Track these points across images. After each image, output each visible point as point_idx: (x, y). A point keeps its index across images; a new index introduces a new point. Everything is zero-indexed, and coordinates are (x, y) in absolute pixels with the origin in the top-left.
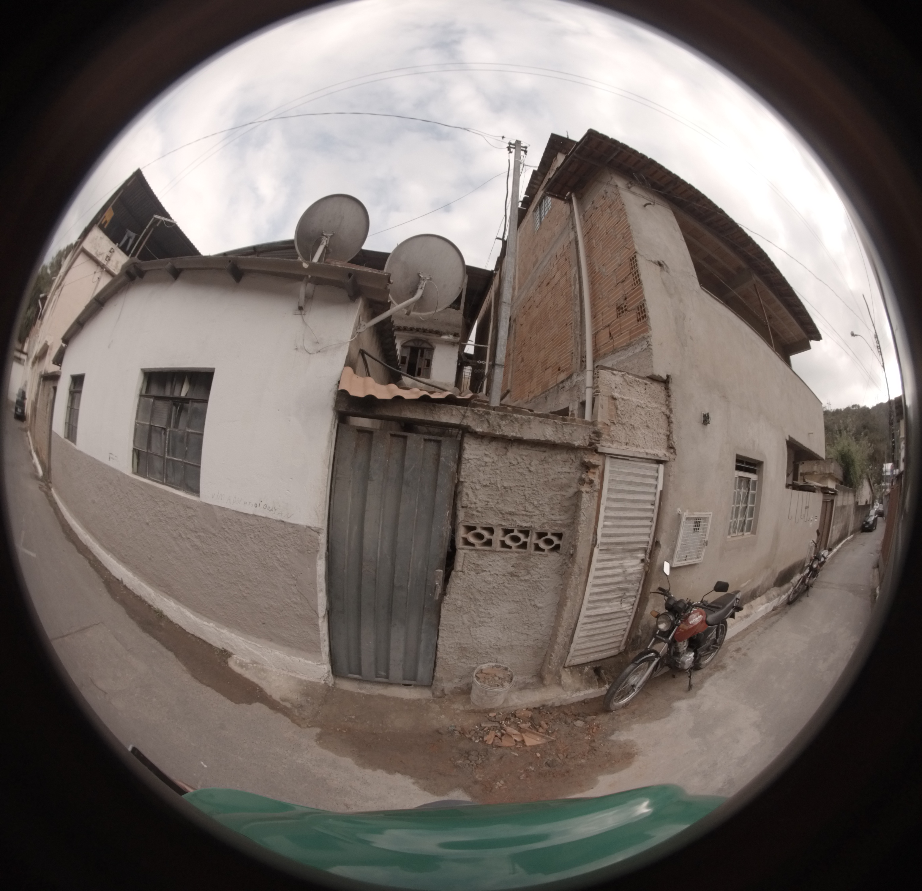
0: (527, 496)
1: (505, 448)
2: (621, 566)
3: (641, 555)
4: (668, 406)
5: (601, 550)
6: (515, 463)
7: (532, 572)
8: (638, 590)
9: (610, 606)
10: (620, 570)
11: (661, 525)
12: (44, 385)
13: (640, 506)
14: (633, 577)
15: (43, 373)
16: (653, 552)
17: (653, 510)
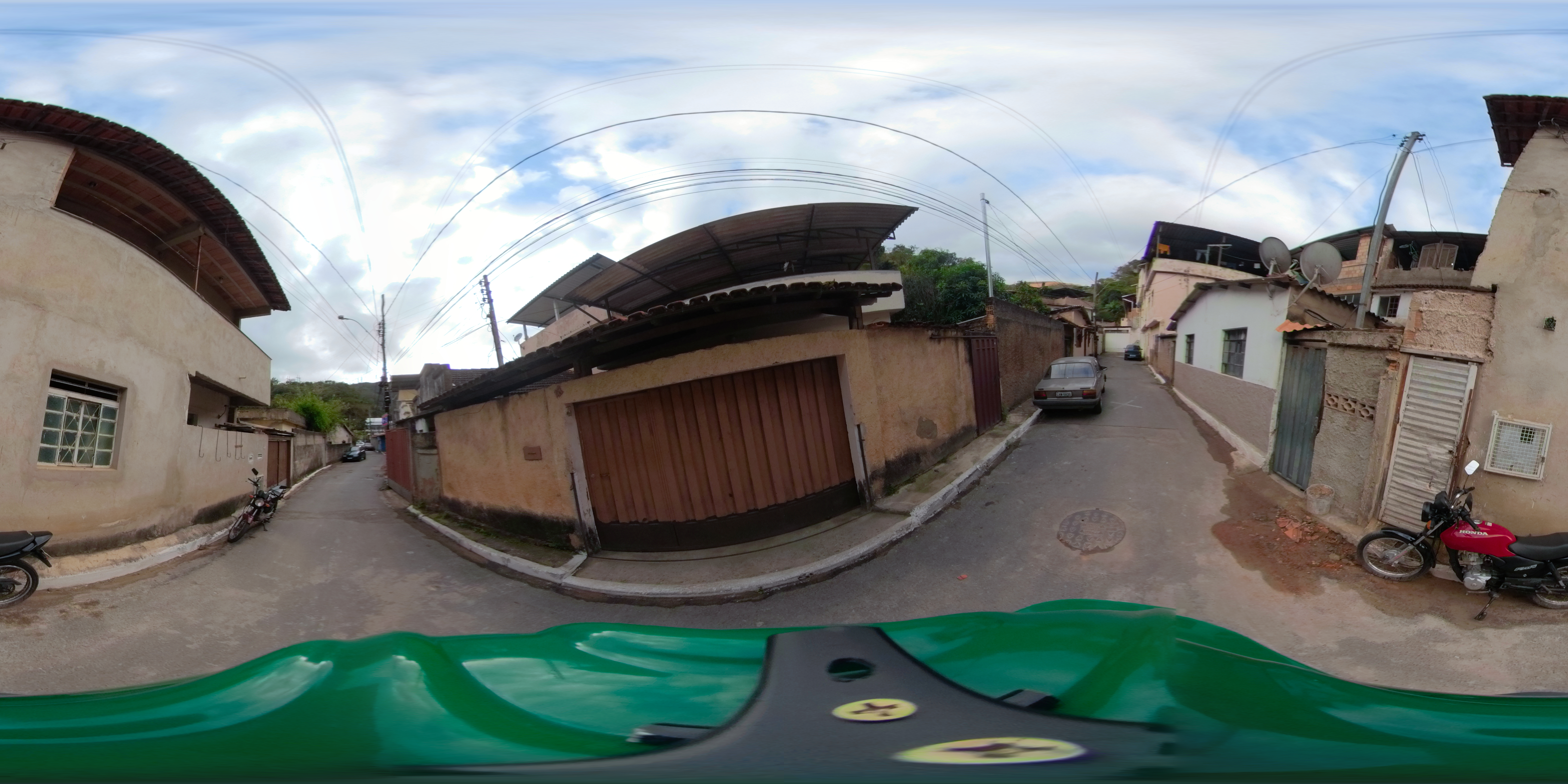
0: (1354, 379)
1: (1343, 351)
2: (1425, 449)
3: (1450, 447)
4: (1492, 312)
5: (1404, 428)
7: (1357, 430)
8: (1447, 480)
9: (1417, 483)
10: (1424, 453)
11: (1469, 423)
12: (1163, 341)
13: (1445, 400)
14: (1439, 464)
15: (1159, 335)
16: (1462, 447)
17: (1461, 407)
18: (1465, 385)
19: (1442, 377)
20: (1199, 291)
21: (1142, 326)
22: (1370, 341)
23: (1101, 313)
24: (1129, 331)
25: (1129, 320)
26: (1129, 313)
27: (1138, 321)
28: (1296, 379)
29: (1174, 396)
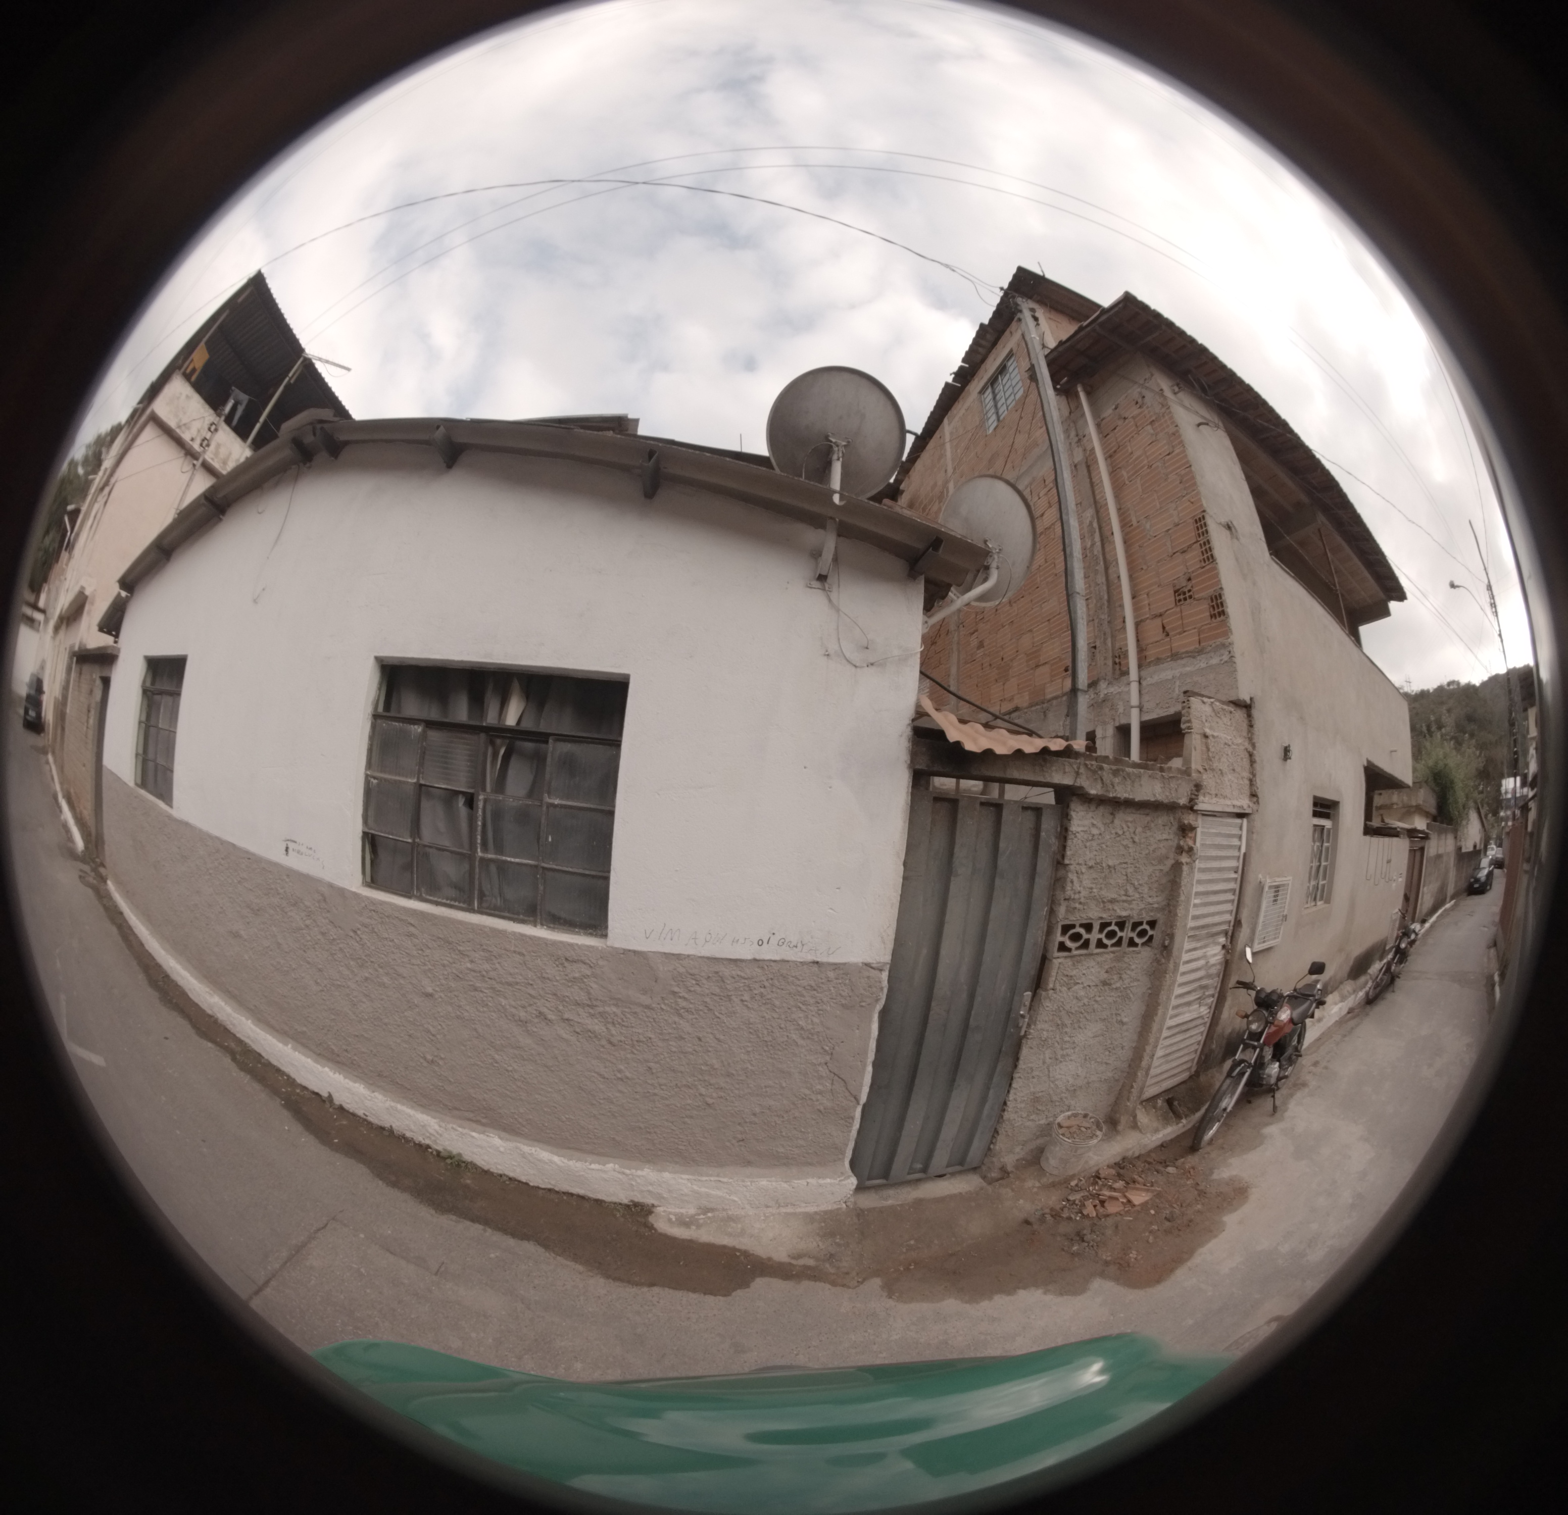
0: (1129, 875)
1: (1112, 814)
2: (1204, 957)
3: (1222, 940)
4: (1250, 739)
5: (1189, 938)
6: (1120, 832)
7: (1124, 976)
8: (1216, 988)
9: (1190, 1012)
10: (1202, 963)
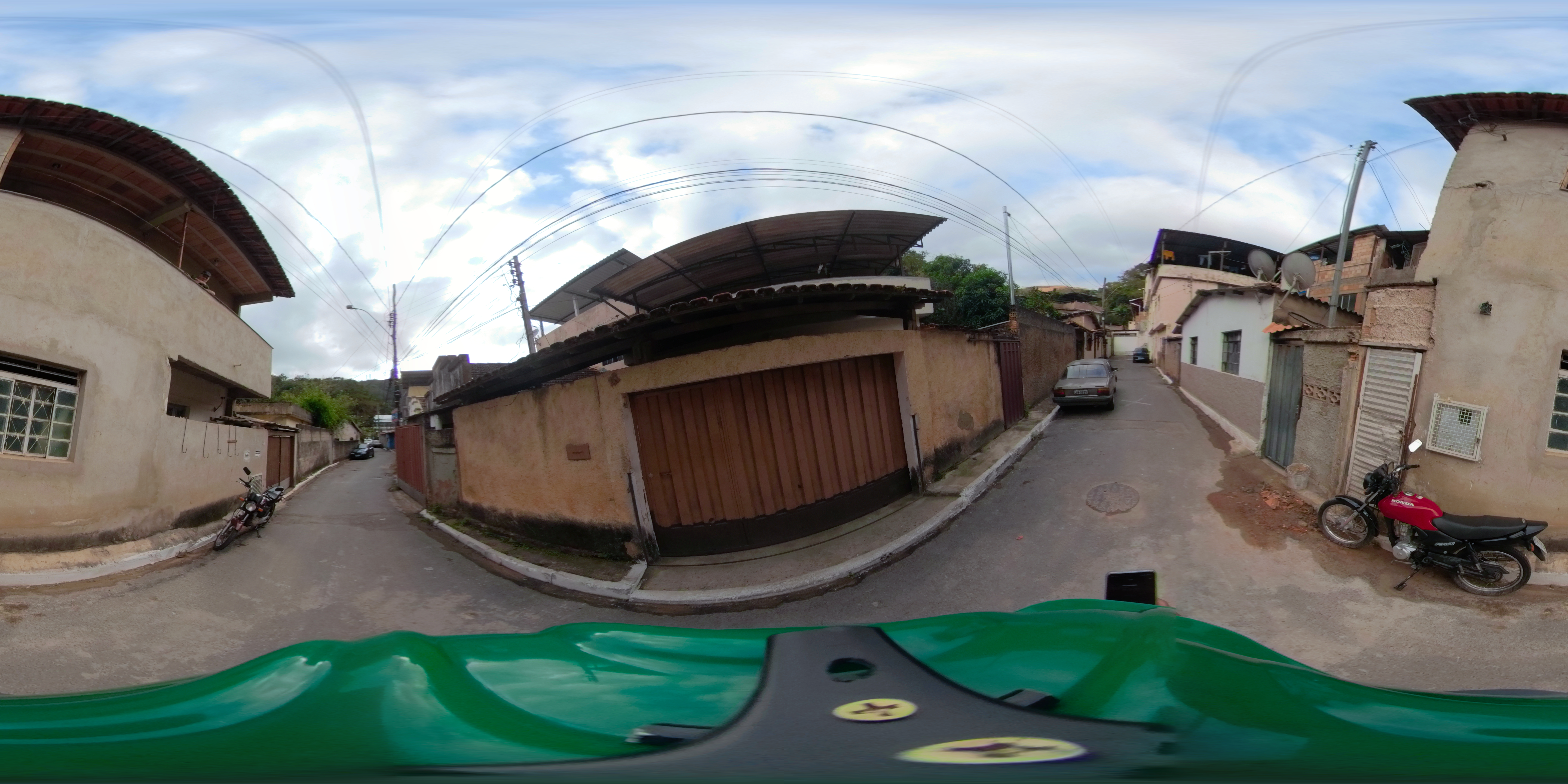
2: (1380, 429)
3: (1400, 427)
4: (1434, 304)
5: (1364, 411)
10: (1379, 432)
11: (1415, 405)
12: (1170, 344)
13: (1396, 385)
14: (1391, 443)
15: (1166, 338)
16: (1410, 427)
17: (1408, 390)
18: (1412, 370)
19: (1393, 365)
20: (1200, 297)
21: (1149, 329)
22: (1335, 337)
23: (1109, 317)
24: (1137, 335)
25: (1136, 324)
26: (1137, 317)
27: (1145, 324)
28: (1281, 373)
29: (1180, 394)
